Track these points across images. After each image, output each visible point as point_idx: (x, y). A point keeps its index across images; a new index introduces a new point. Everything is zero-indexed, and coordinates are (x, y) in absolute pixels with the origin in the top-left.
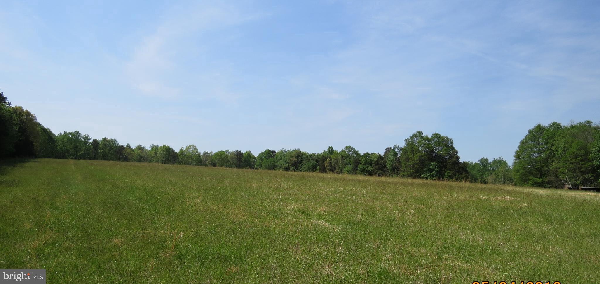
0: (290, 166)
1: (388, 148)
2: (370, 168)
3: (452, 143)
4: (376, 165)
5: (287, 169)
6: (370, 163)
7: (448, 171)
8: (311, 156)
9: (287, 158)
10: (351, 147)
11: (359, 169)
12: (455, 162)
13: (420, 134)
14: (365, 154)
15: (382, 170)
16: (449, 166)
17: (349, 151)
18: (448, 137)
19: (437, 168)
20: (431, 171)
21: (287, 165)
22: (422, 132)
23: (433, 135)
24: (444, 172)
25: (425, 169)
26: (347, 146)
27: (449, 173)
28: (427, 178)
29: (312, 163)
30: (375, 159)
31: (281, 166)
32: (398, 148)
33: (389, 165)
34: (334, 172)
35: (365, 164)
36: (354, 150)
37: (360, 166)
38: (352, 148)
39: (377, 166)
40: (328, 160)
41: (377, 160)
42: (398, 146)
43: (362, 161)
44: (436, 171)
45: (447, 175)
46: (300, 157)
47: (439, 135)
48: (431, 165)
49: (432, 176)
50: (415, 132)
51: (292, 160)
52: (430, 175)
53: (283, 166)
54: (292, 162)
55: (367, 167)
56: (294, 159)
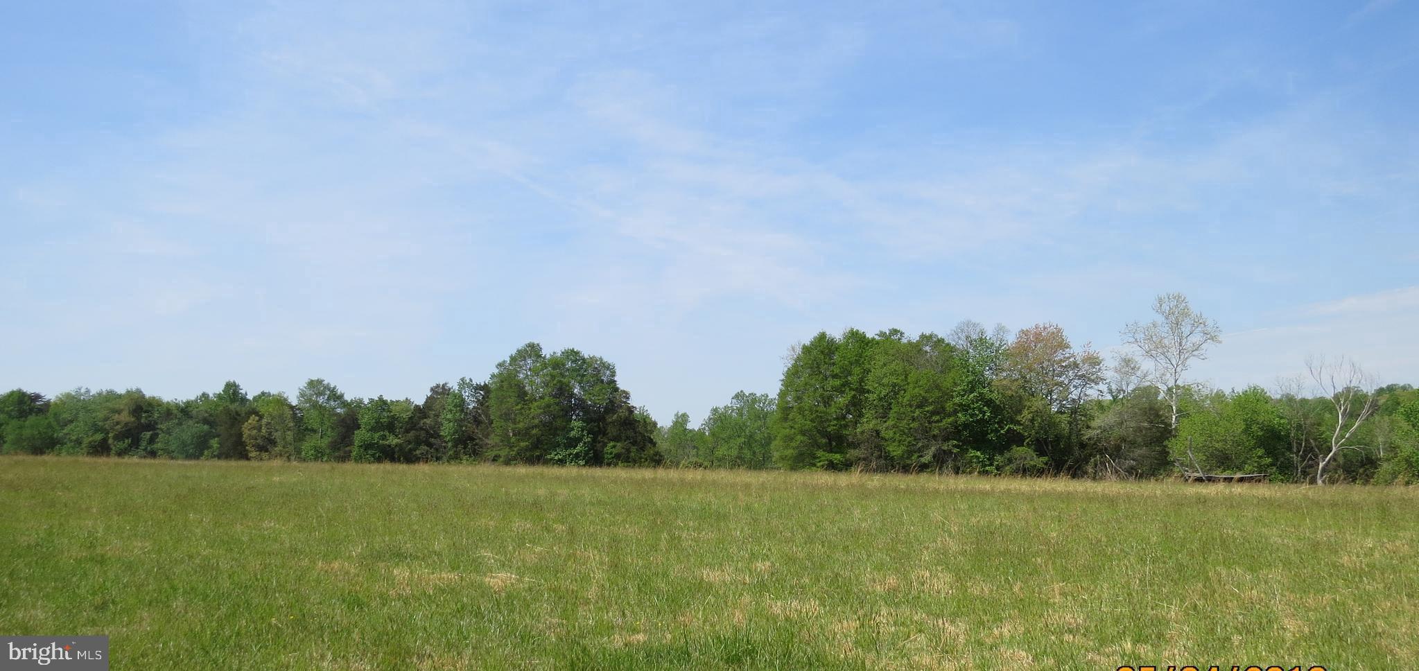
0: (110, 441)
1: (438, 386)
2: (393, 441)
3: (613, 374)
4: (407, 431)
5: (101, 449)
6: (390, 427)
7: (612, 444)
8: (185, 411)
9: (100, 415)
10: (325, 382)
11: (356, 443)
12: (626, 418)
13: (533, 351)
14: (372, 400)
15: (430, 445)
16: (612, 431)
17: (320, 394)
18: (605, 360)
19: (587, 437)
20: (572, 443)
21: (99, 437)
22: (538, 345)
23: (562, 353)
24: (601, 444)
25: (559, 439)
26: (312, 381)
27: (614, 447)
28: (561, 462)
29: (192, 429)
30: (405, 416)
31: (79, 442)
32: (470, 385)
33: (447, 430)
34: (270, 453)
35: (373, 430)
36: (333, 391)
37: (360, 436)
38: (327, 387)
39: (412, 434)
40: (253, 420)
41: (411, 418)
42: (471, 380)
43: (364, 420)
44: (585, 443)
45: (611, 453)
46: (145, 412)
47: (577, 353)
48: (573, 429)
49: (577, 456)
50: (521, 344)
51: (118, 423)
52: (569, 455)
53: (86, 441)
54: (119, 427)
55: (384, 438)
56: (125, 417)
